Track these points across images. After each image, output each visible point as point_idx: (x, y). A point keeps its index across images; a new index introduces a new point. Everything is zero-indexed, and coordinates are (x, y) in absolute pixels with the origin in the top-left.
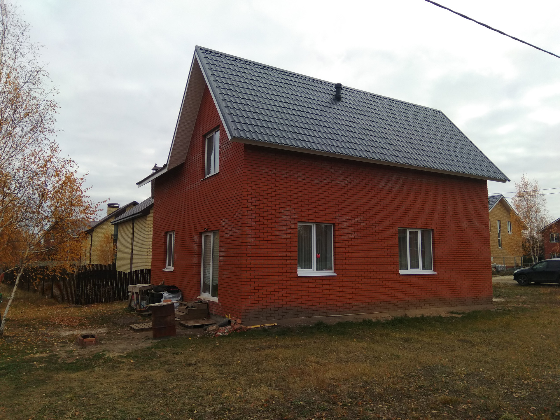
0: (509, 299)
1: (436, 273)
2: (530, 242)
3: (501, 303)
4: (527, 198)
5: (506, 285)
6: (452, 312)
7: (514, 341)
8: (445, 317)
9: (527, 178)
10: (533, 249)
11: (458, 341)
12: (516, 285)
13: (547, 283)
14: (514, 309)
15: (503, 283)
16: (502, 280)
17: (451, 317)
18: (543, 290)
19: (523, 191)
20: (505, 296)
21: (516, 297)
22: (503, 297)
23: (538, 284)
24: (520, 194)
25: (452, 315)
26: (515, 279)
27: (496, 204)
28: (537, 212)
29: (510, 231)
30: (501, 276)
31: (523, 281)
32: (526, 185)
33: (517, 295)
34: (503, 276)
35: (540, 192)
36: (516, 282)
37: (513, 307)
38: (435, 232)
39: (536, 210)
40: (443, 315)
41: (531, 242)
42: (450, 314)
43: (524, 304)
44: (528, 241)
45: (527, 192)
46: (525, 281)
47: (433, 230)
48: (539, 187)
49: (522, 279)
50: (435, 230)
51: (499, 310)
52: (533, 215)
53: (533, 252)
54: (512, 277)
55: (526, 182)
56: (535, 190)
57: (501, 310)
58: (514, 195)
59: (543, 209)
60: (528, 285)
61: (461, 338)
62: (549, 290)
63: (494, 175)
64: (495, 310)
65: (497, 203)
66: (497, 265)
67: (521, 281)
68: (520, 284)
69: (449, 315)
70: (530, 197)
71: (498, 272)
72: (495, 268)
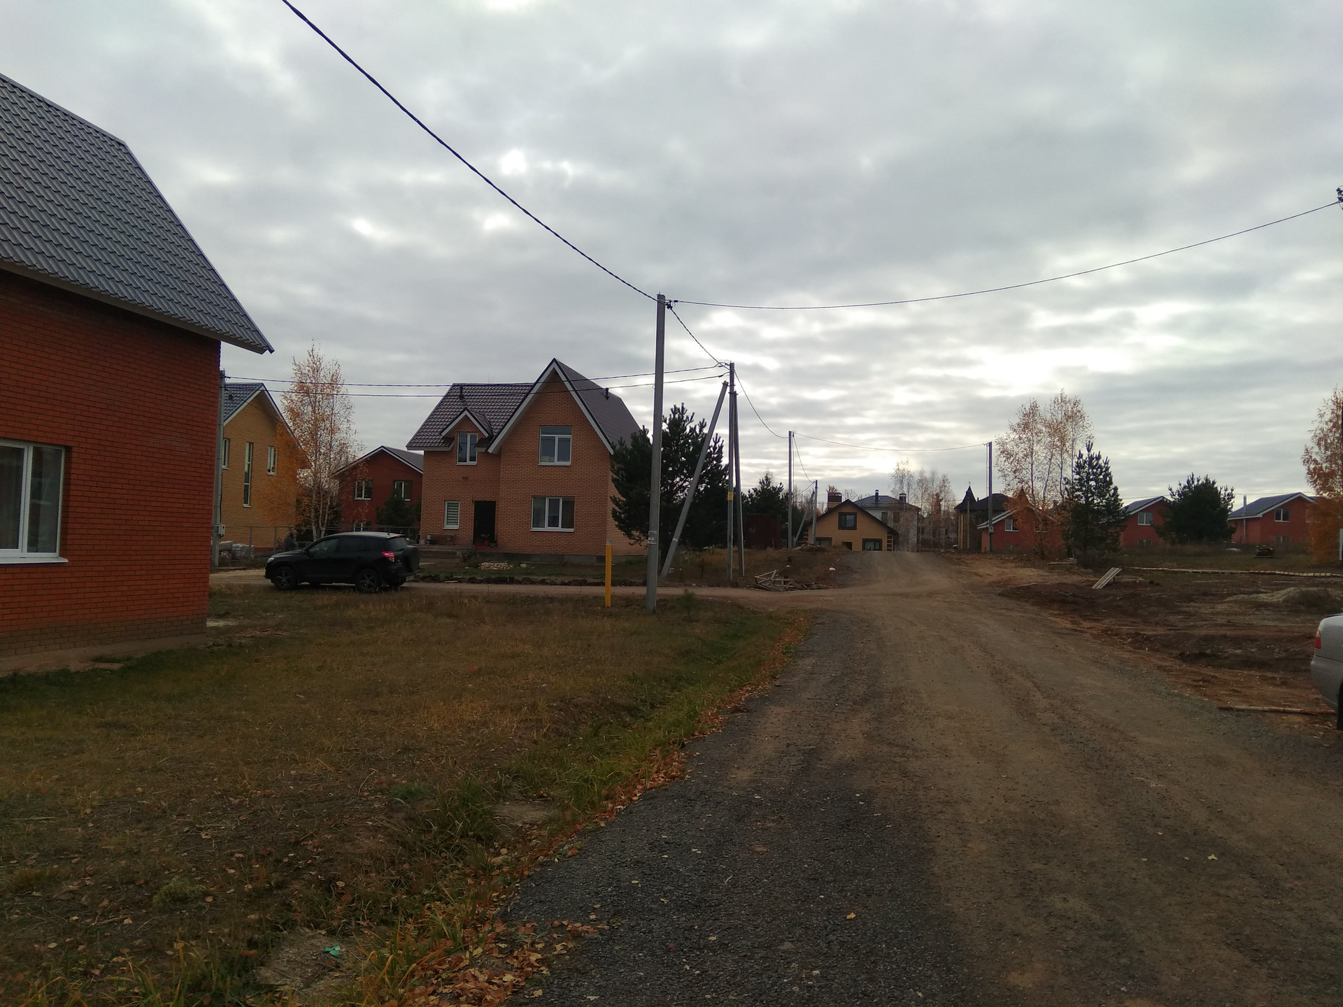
0: (246, 622)
1: (66, 561)
2: (312, 497)
3: (227, 630)
4: (316, 398)
5: (247, 590)
6: (99, 659)
7: (235, 712)
8: (77, 673)
9: (321, 355)
10: (317, 511)
11: (98, 727)
12: (270, 589)
13: (334, 584)
14: (251, 642)
15: (239, 586)
16: (240, 578)
17: (94, 670)
18: (322, 598)
19: (309, 381)
20: (240, 613)
21: (264, 615)
22: (234, 617)
23: (316, 586)
24: (302, 388)
25: (96, 666)
26: (267, 576)
27: (246, 404)
28: (332, 432)
29: (273, 468)
30: (240, 569)
31: (284, 580)
32: (316, 370)
33: (266, 611)
34: (244, 569)
35: (343, 390)
36: (269, 582)
37: (252, 637)
38: (74, 455)
39: (331, 426)
40: (74, 667)
41: (314, 495)
42: (93, 663)
43: (277, 630)
44: (308, 493)
45: (316, 385)
46: (288, 580)
47: (69, 449)
48: (342, 379)
49: (284, 575)
50: (74, 449)
51: (218, 645)
52: (324, 437)
53: (317, 517)
54: (263, 572)
55: (318, 363)
56: (334, 383)
57: (221, 645)
58: (288, 387)
59: (344, 427)
60: (295, 587)
61: (109, 718)
62: (335, 597)
63: (239, 332)
64: (210, 647)
65: (248, 401)
66: (234, 545)
67: (280, 580)
68: (278, 587)
69: (88, 666)
70: (321, 395)
71: (233, 560)
72: (229, 551)
